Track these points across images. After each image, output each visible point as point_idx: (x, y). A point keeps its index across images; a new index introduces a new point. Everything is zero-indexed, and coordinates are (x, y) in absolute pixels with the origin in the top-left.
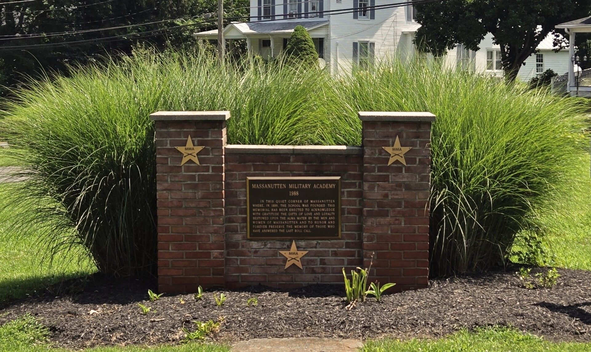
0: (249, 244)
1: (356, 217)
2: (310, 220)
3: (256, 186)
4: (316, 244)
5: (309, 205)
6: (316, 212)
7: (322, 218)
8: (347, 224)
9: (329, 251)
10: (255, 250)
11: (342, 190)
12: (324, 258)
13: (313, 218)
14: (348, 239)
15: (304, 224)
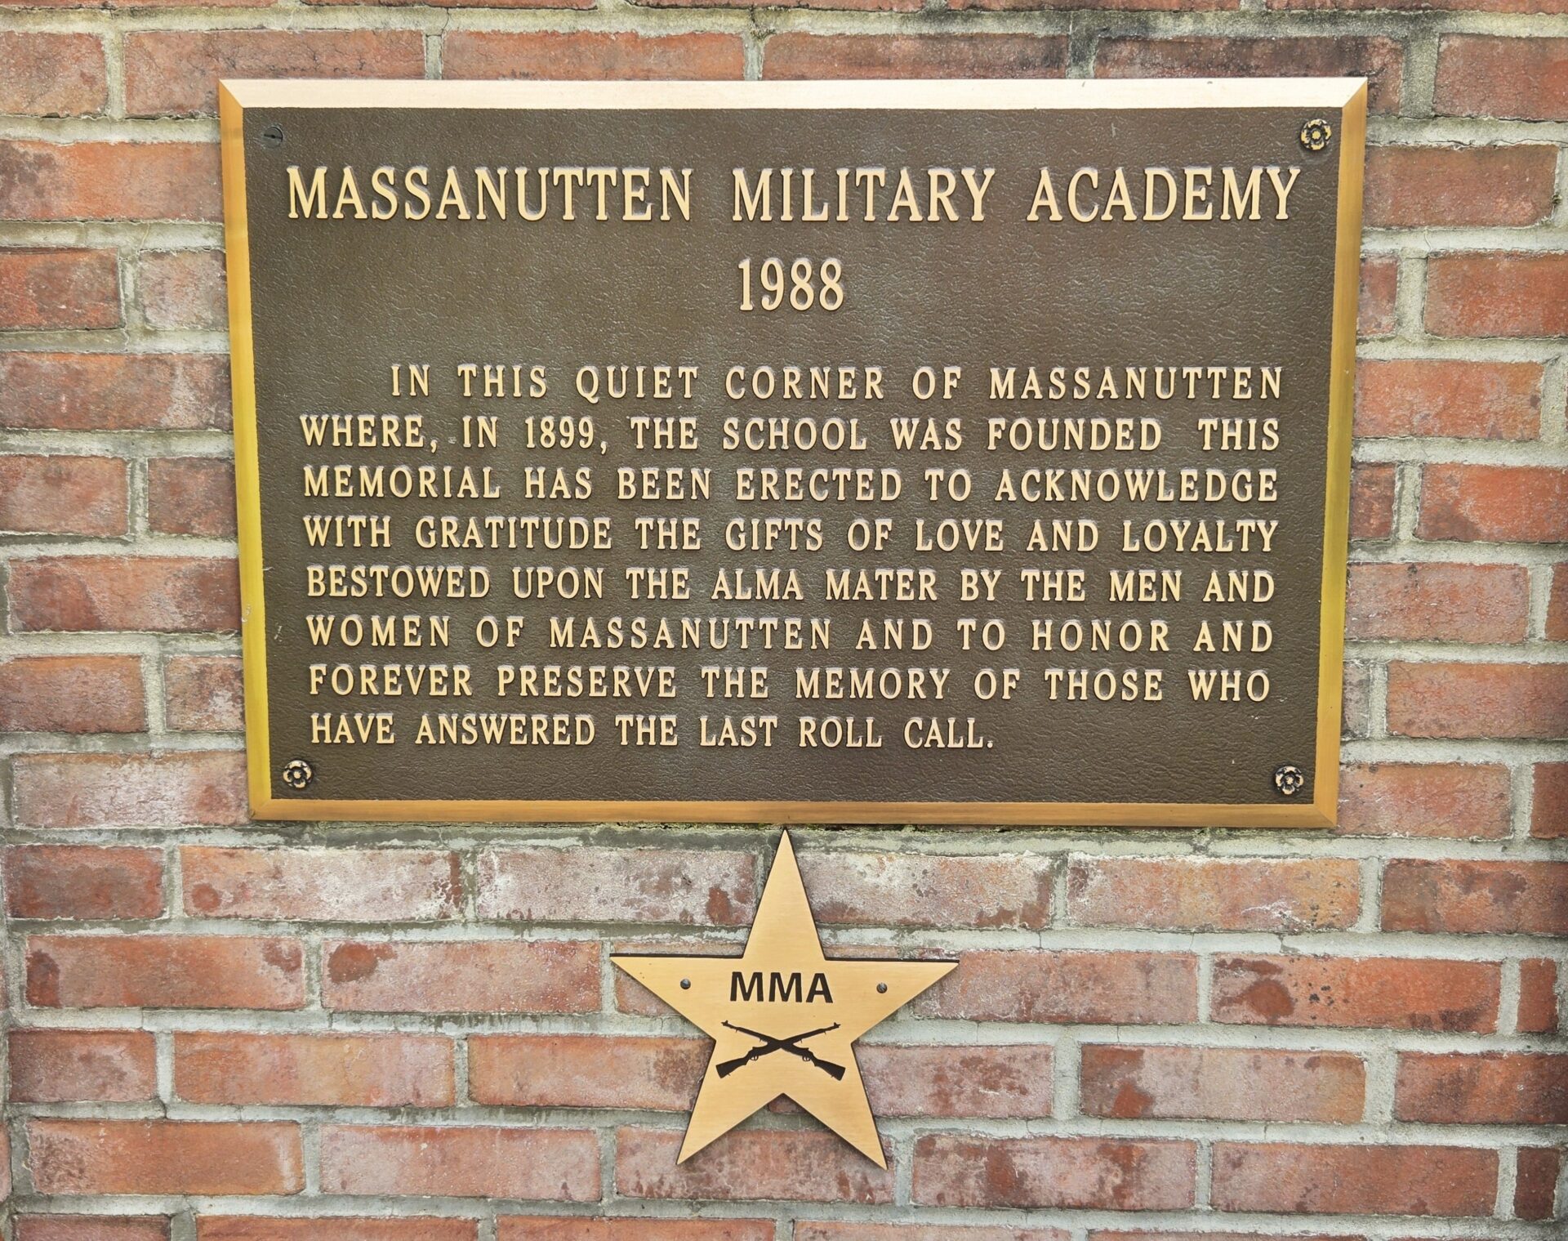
0: (276, 874)
1: (1519, 577)
2: (979, 609)
3: (334, 184)
4: (1045, 882)
5: (975, 433)
6: (1047, 510)
7: (1120, 586)
8: (1413, 655)
9: (1187, 962)
10: (337, 939)
11: (1377, 246)
12: (1128, 1038)
13: (1011, 585)
14: (1418, 834)
15: (905, 657)
